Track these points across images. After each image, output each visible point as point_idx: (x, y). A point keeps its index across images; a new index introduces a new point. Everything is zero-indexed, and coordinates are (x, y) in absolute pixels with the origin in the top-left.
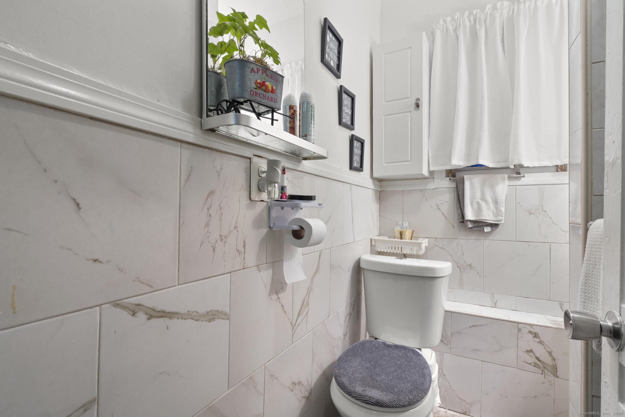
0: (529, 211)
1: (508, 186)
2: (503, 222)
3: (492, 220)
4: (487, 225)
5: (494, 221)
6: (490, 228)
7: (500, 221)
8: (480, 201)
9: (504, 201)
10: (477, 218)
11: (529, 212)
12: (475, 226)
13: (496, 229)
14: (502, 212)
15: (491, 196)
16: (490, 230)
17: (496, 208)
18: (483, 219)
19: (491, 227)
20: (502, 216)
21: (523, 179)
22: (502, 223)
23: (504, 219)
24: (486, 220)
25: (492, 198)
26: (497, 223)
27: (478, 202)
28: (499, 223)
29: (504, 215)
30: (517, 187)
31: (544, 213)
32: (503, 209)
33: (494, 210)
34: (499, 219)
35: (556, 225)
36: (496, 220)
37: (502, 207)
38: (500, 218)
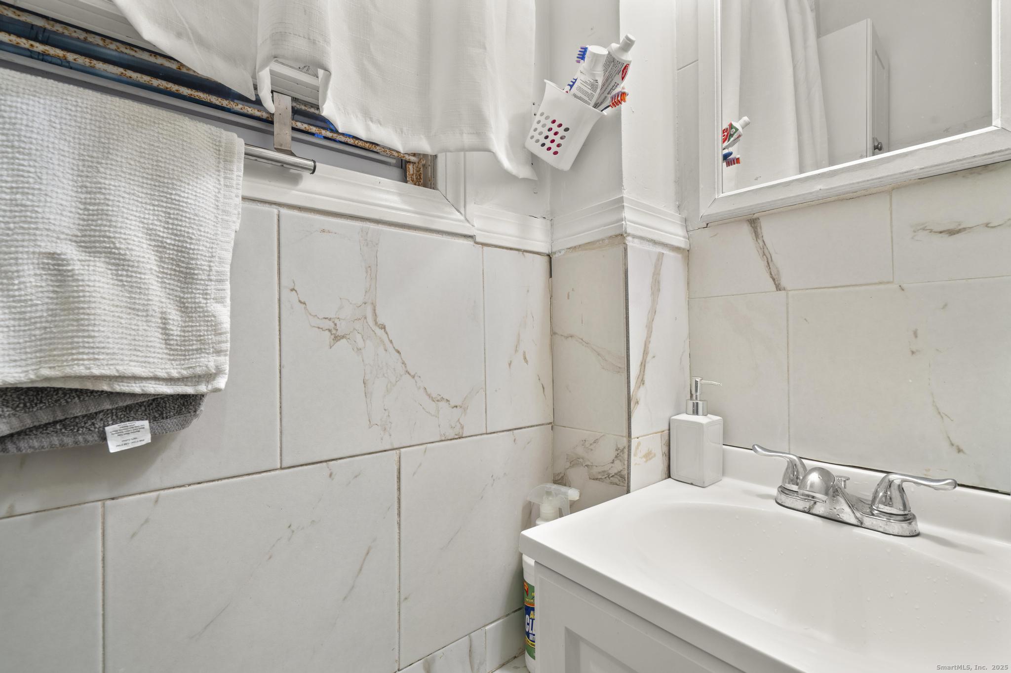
0: (330, 325)
1: (244, 199)
2: (221, 382)
3: (162, 374)
4: (128, 408)
5: (170, 380)
6: (146, 423)
7: (209, 377)
8: (70, 251)
9: (227, 268)
10: (46, 372)
11: (330, 331)
12: (28, 423)
13: (183, 425)
14: (216, 329)
15: (150, 232)
16: (147, 438)
17: (184, 308)
18: (96, 371)
19: (153, 419)
20: (218, 352)
21: (308, 182)
22: (217, 390)
23: (227, 368)
24: (121, 378)
25: (160, 247)
26: (189, 390)
27: (52, 256)
28: (202, 388)
29: (227, 346)
30: (284, 211)
31: (380, 332)
32: (223, 313)
33: (174, 315)
34: (198, 371)
35: (413, 377)
36: (185, 373)
37: (220, 300)
38: (209, 362)
